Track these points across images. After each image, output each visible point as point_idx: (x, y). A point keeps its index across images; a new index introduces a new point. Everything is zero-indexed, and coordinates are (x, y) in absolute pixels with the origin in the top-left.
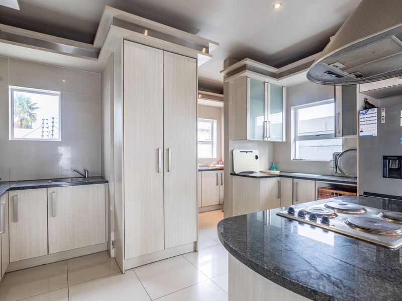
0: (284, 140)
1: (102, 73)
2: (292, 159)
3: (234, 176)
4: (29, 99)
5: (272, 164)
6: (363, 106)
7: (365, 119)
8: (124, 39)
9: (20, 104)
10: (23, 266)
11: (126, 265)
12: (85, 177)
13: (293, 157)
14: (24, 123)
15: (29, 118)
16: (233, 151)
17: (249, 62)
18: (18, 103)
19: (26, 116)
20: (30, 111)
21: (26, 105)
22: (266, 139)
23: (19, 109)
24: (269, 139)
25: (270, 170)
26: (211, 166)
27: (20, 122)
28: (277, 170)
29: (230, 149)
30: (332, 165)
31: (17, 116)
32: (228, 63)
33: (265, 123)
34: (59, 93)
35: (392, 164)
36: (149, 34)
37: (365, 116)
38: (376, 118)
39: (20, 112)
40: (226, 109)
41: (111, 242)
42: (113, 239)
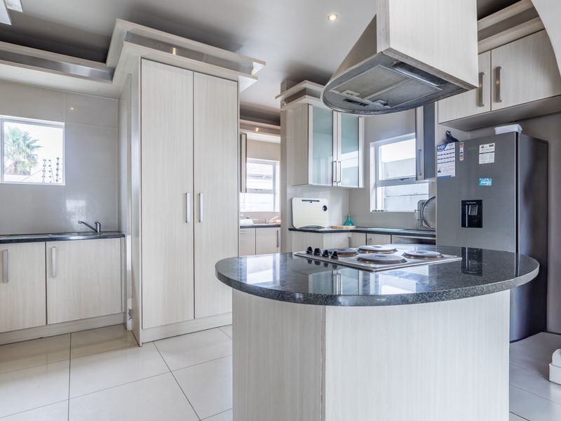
0: (361, 186)
1: (119, 99)
2: (371, 211)
3: (293, 232)
4: (26, 134)
5: (348, 217)
6: (444, 141)
7: (443, 157)
8: (142, 58)
9: (14, 142)
10: (15, 338)
11: (144, 336)
12: (97, 231)
13: (372, 208)
14: (20, 168)
15: (26, 161)
16: (291, 200)
17: (308, 85)
18: (11, 140)
19: (21, 158)
20: (28, 150)
21: (22, 143)
22: (335, 184)
23: (13, 148)
24: (339, 185)
25: (344, 225)
26: (271, 222)
27: (13, 167)
28: (353, 225)
29: (288, 198)
30: (417, 216)
31: (9, 158)
32: (285, 86)
33: (334, 163)
34: (63, 124)
35: (471, 210)
36: (178, 54)
37: (443, 152)
38: (454, 155)
39: (14, 153)
40: (283, 145)
41: (128, 311)
42: (130, 307)
